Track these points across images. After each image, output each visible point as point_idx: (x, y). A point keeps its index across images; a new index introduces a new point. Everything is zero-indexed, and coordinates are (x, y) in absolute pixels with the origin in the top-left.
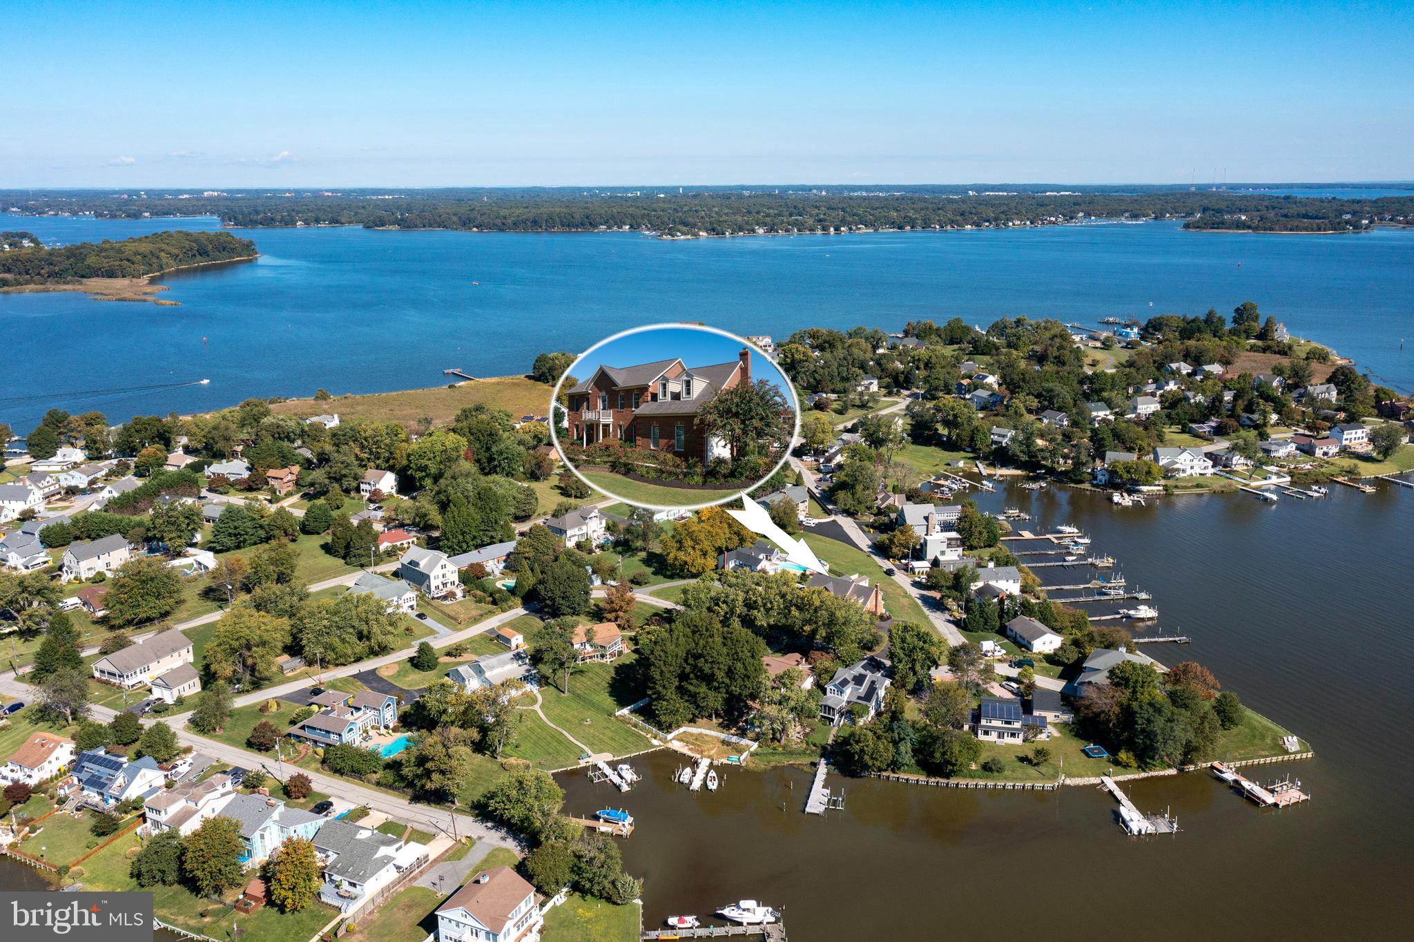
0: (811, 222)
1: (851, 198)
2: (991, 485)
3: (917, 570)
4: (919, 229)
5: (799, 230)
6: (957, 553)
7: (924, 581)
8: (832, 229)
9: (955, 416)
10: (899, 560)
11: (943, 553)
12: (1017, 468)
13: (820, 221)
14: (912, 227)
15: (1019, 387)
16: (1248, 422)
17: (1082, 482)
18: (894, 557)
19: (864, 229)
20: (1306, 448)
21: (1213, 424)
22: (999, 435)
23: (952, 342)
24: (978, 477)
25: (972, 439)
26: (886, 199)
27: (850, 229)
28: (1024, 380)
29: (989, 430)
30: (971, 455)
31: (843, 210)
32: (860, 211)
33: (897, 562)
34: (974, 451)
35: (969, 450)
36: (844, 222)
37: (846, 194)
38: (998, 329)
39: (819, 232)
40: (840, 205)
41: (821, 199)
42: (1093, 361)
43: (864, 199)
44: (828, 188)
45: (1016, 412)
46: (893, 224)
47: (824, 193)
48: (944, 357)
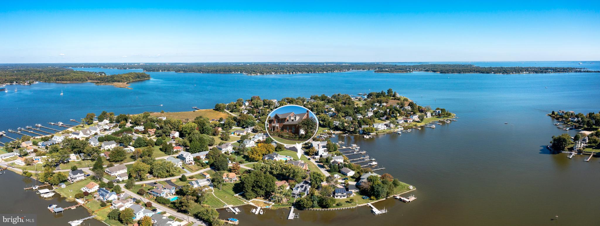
0: (286, 71)
1: (296, 65)
2: (334, 136)
3: (316, 158)
4: (313, 73)
5: (283, 73)
6: (327, 153)
7: (318, 161)
8: (291, 73)
9: (324, 119)
10: (312, 156)
11: (323, 153)
12: (341, 131)
13: (288, 71)
14: (311, 72)
15: (340, 111)
16: (393, 116)
17: (356, 133)
18: (310, 155)
19: (299, 73)
20: (406, 121)
21: (385, 117)
22: (336, 123)
23: (323, 100)
24: (331, 134)
25: (329, 124)
26: (304, 65)
27: (296, 73)
28: (341, 109)
29: (333, 122)
30: (329, 128)
31: (294, 68)
32: (298, 68)
33: (311, 156)
34: (329, 127)
35: (328, 127)
36: (294, 71)
37: (294, 64)
38: (334, 97)
39: (288, 74)
40: (293, 67)
41: (288, 66)
42: (357, 104)
43: (299, 65)
44: (290, 63)
45: (339, 117)
46: (306, 72)
47: (289, 64)
48: (321, 104)
